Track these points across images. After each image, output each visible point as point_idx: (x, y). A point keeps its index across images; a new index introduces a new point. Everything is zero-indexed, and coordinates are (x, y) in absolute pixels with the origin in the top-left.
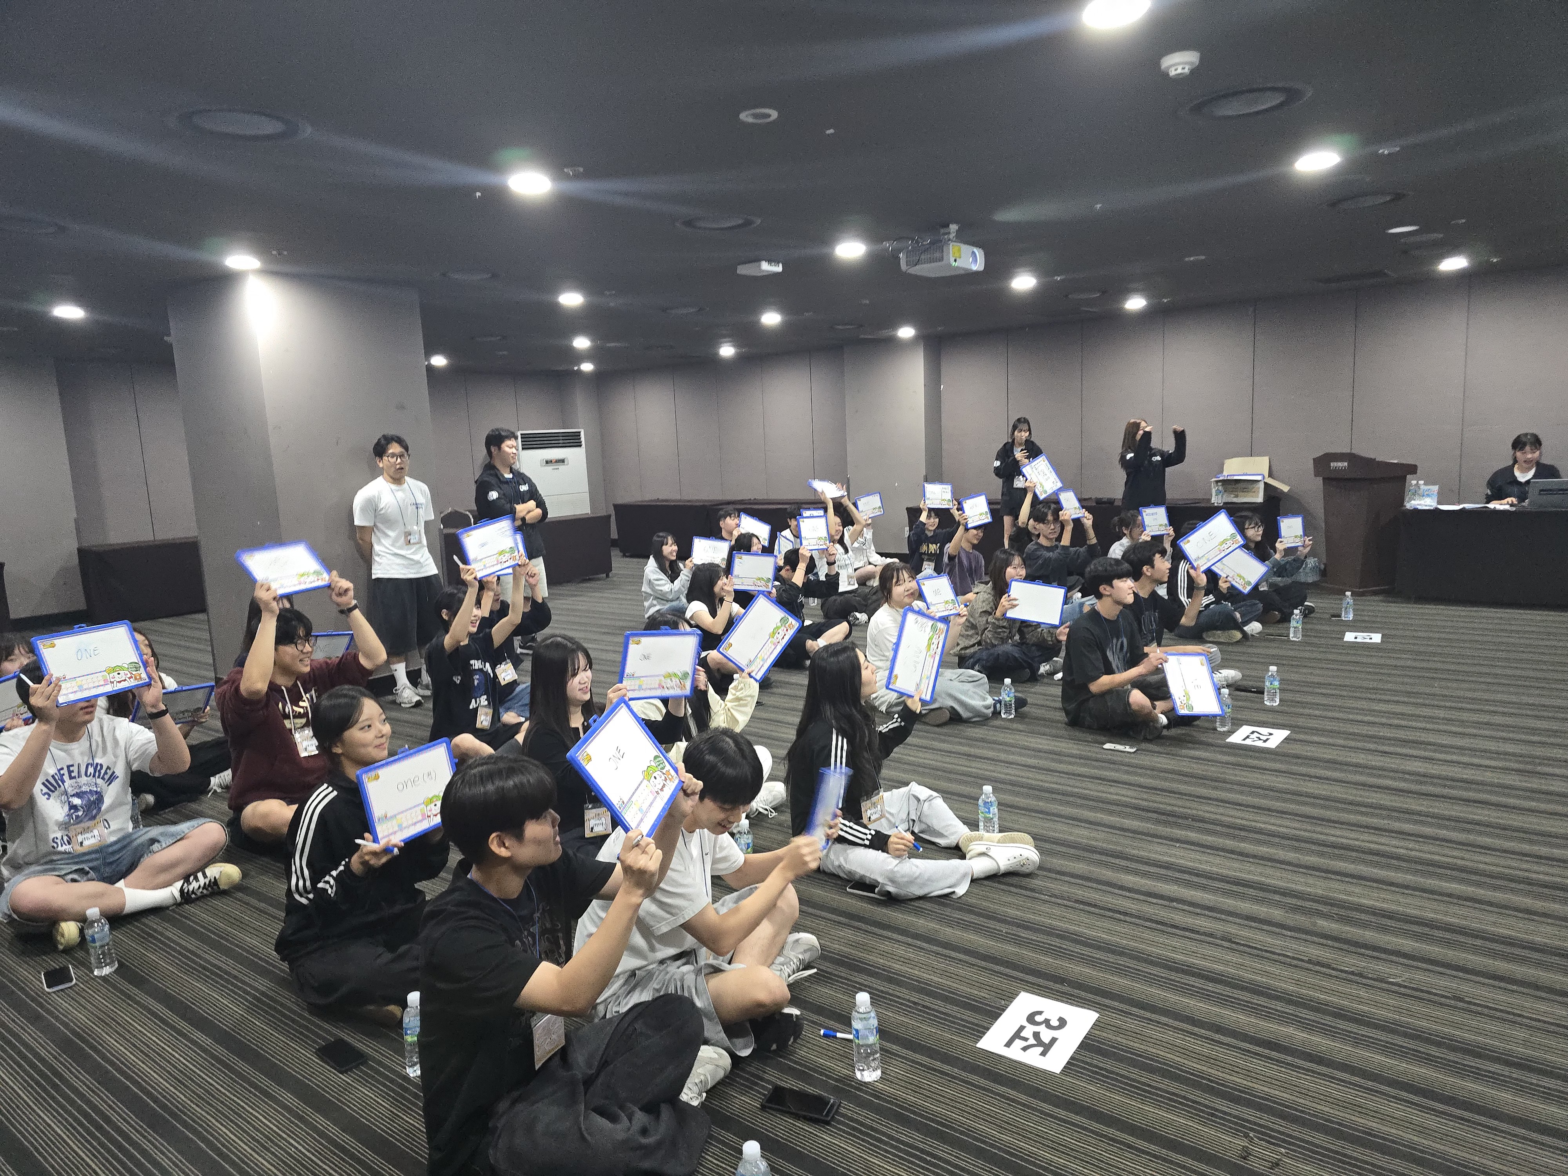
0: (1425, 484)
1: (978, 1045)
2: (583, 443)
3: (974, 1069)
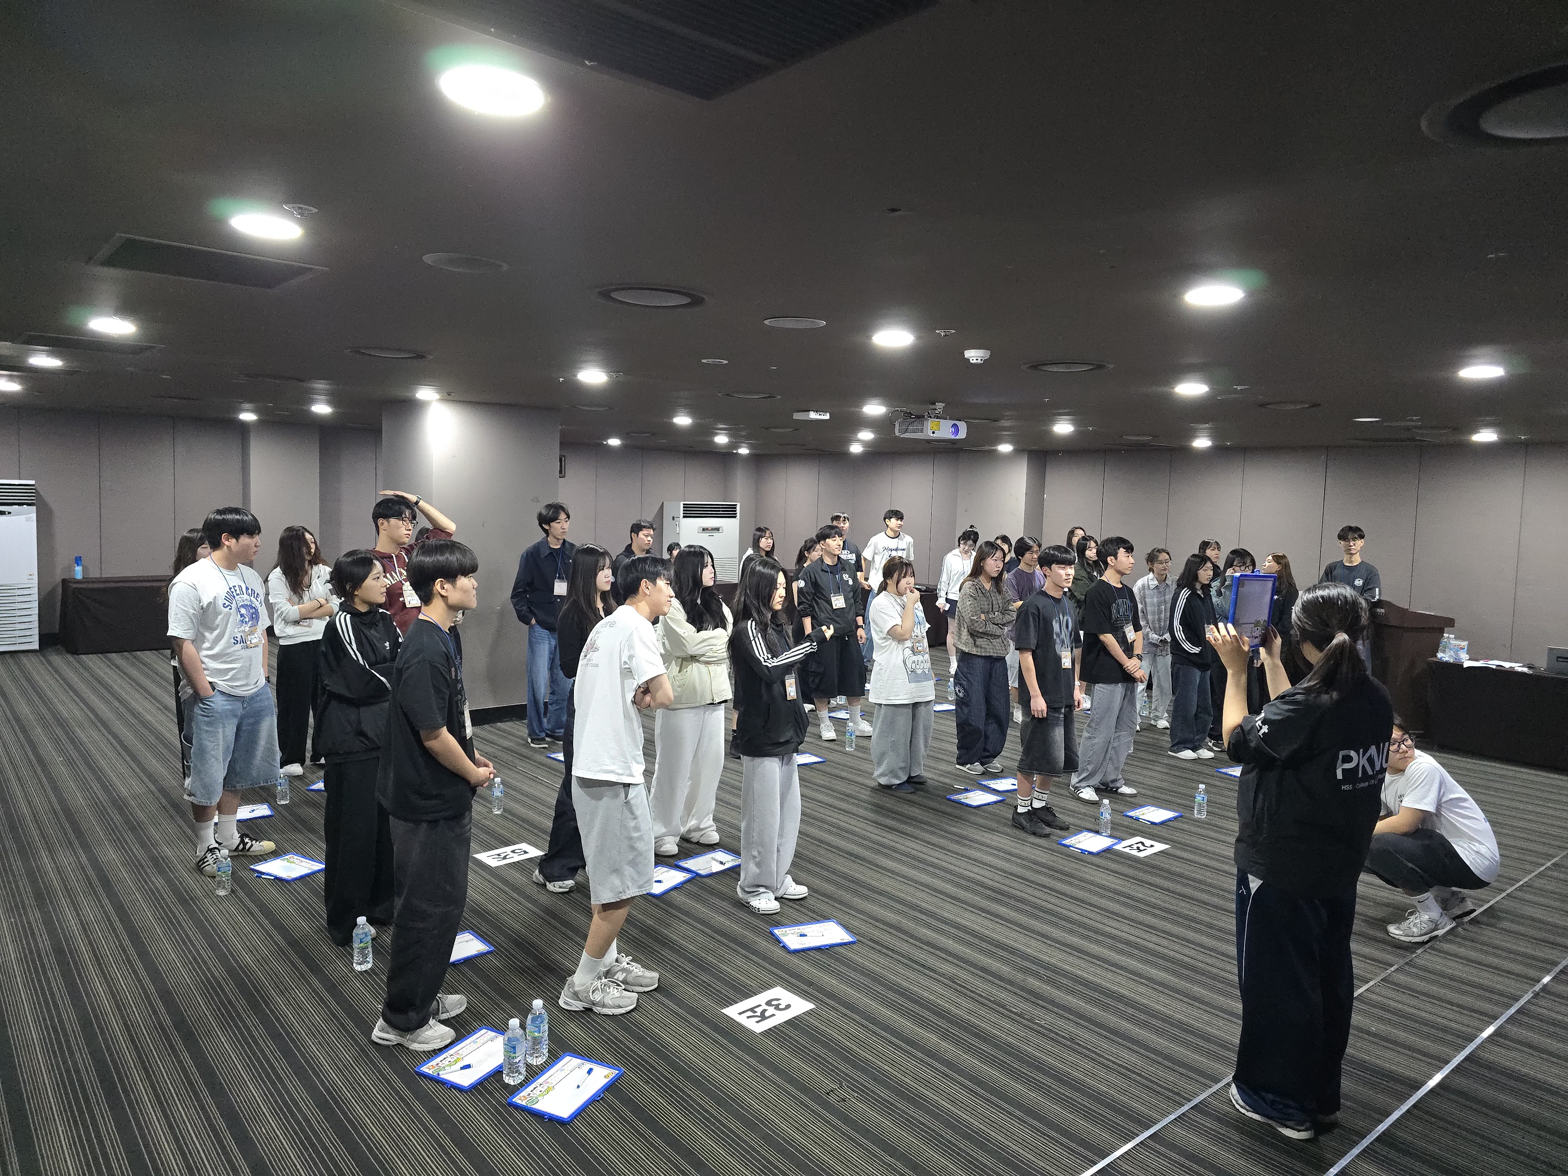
0: (1455, 638)
1: (724, 1011)
2: (738, 515)
3: (716, 1028)
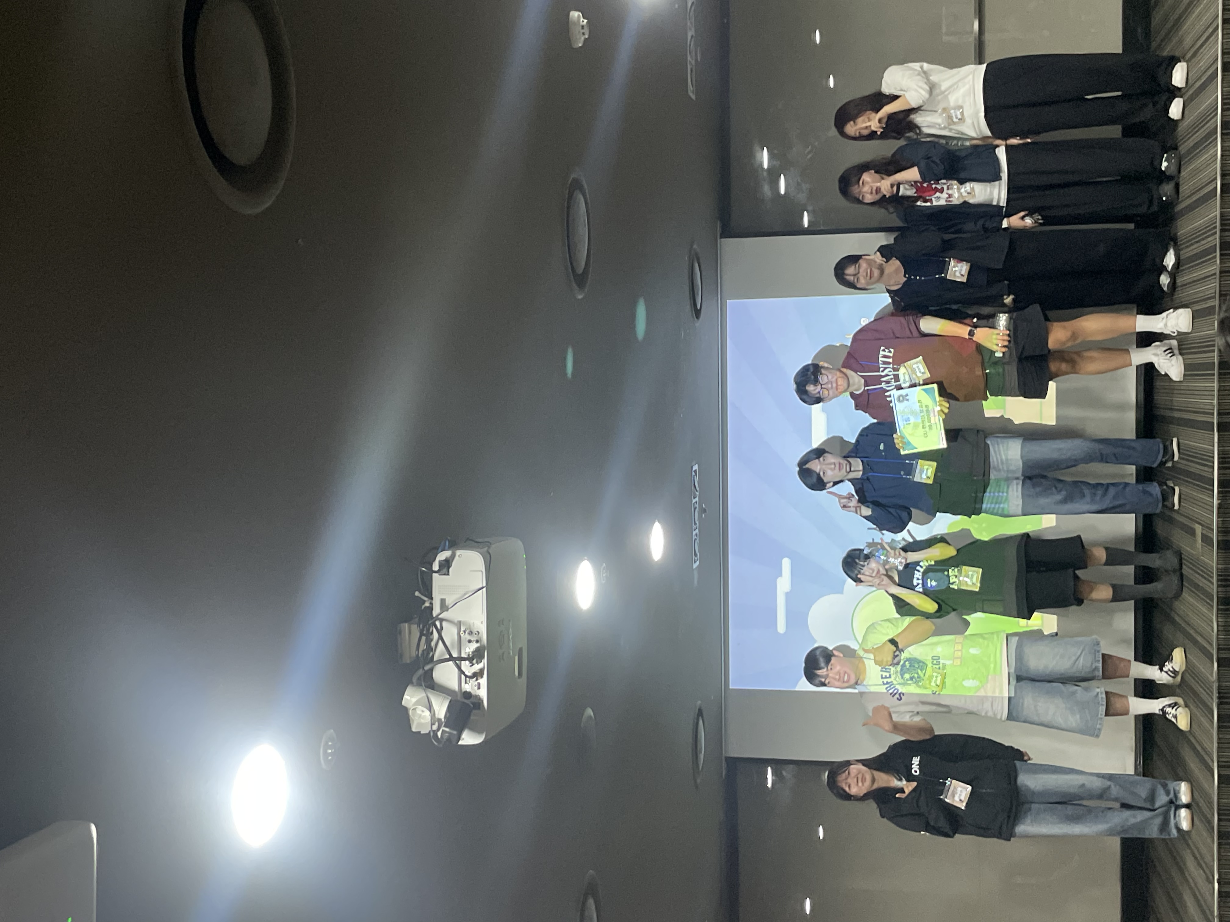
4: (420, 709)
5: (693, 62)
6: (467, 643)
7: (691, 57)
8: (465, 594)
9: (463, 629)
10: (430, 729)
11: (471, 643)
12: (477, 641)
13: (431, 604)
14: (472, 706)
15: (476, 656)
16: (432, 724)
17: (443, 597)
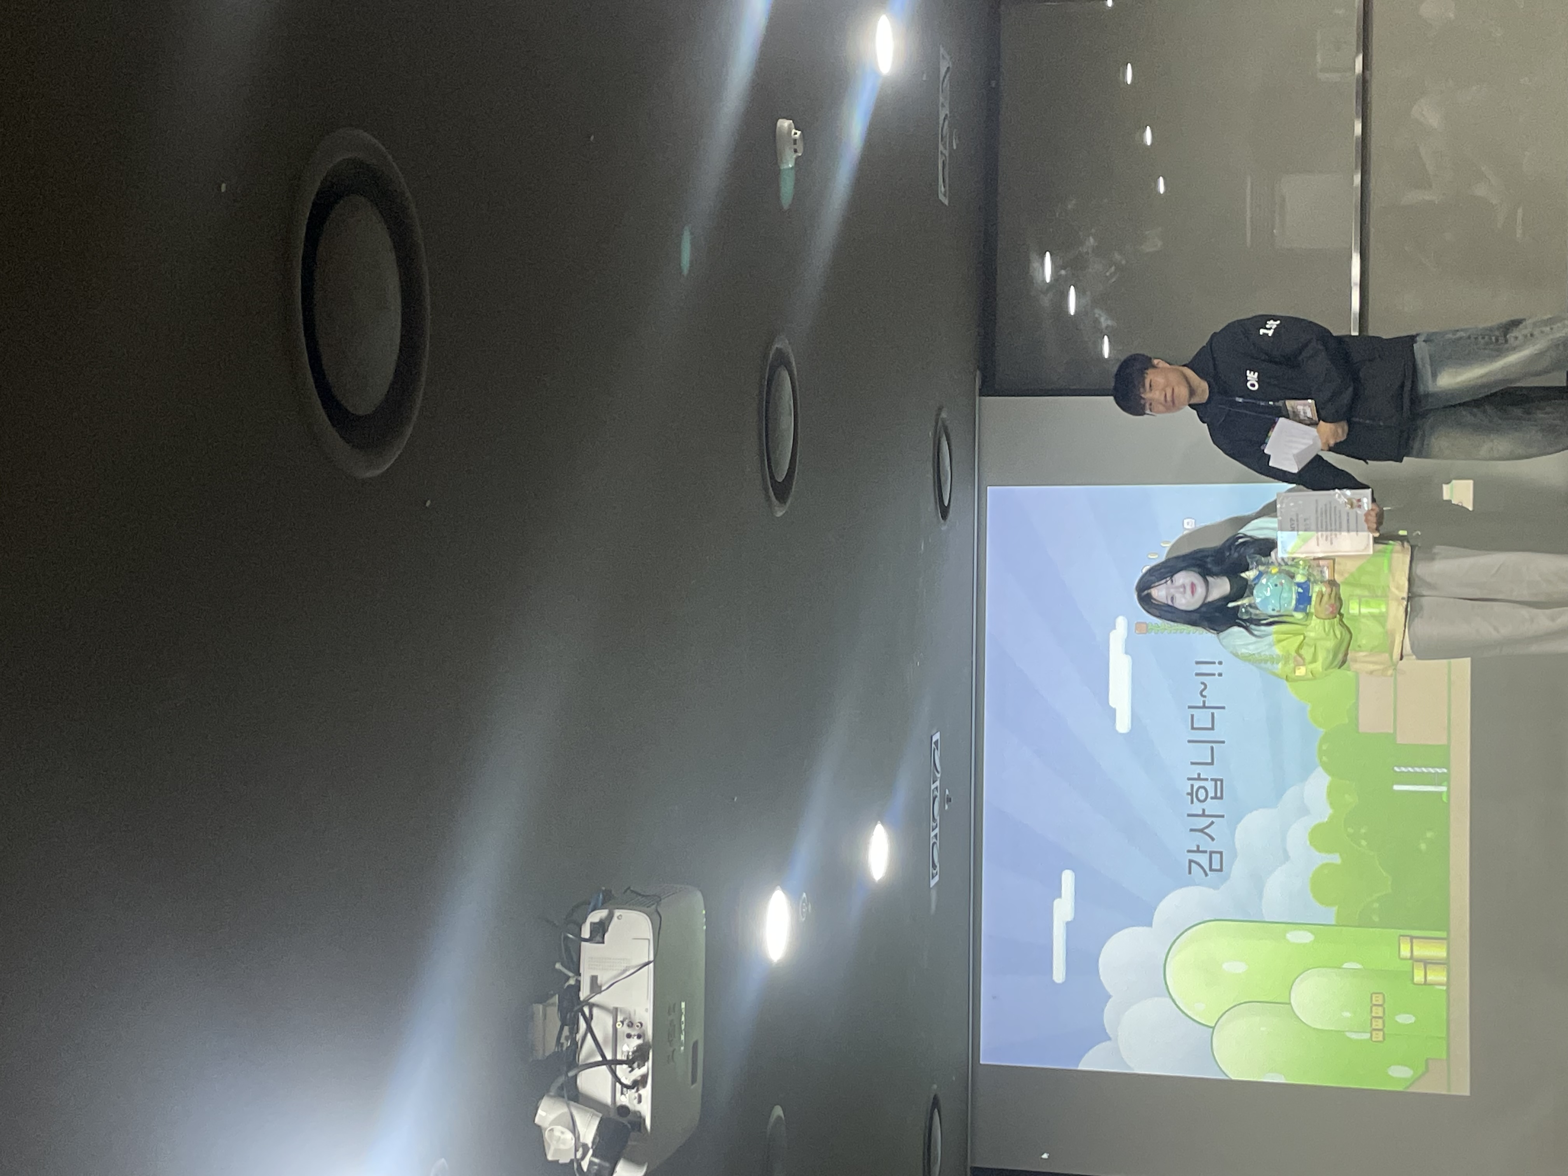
4: (558, 1130)
5: (947, 153)
6: (626, 1039)
7: (944, 145)
8: (625, 971)
9: (620, 1018)
10: (573, 1157)
11: (631, 1039)
12: (639, 1037)
13: (578, 982)
14: (629, 1126)
15: (638, 1058)
16: (576, 1150)
17: (594, 973)
